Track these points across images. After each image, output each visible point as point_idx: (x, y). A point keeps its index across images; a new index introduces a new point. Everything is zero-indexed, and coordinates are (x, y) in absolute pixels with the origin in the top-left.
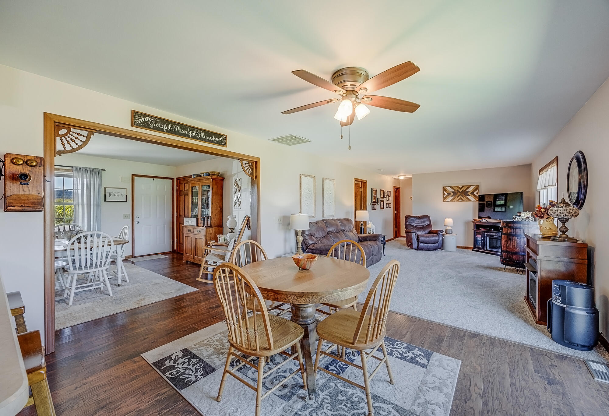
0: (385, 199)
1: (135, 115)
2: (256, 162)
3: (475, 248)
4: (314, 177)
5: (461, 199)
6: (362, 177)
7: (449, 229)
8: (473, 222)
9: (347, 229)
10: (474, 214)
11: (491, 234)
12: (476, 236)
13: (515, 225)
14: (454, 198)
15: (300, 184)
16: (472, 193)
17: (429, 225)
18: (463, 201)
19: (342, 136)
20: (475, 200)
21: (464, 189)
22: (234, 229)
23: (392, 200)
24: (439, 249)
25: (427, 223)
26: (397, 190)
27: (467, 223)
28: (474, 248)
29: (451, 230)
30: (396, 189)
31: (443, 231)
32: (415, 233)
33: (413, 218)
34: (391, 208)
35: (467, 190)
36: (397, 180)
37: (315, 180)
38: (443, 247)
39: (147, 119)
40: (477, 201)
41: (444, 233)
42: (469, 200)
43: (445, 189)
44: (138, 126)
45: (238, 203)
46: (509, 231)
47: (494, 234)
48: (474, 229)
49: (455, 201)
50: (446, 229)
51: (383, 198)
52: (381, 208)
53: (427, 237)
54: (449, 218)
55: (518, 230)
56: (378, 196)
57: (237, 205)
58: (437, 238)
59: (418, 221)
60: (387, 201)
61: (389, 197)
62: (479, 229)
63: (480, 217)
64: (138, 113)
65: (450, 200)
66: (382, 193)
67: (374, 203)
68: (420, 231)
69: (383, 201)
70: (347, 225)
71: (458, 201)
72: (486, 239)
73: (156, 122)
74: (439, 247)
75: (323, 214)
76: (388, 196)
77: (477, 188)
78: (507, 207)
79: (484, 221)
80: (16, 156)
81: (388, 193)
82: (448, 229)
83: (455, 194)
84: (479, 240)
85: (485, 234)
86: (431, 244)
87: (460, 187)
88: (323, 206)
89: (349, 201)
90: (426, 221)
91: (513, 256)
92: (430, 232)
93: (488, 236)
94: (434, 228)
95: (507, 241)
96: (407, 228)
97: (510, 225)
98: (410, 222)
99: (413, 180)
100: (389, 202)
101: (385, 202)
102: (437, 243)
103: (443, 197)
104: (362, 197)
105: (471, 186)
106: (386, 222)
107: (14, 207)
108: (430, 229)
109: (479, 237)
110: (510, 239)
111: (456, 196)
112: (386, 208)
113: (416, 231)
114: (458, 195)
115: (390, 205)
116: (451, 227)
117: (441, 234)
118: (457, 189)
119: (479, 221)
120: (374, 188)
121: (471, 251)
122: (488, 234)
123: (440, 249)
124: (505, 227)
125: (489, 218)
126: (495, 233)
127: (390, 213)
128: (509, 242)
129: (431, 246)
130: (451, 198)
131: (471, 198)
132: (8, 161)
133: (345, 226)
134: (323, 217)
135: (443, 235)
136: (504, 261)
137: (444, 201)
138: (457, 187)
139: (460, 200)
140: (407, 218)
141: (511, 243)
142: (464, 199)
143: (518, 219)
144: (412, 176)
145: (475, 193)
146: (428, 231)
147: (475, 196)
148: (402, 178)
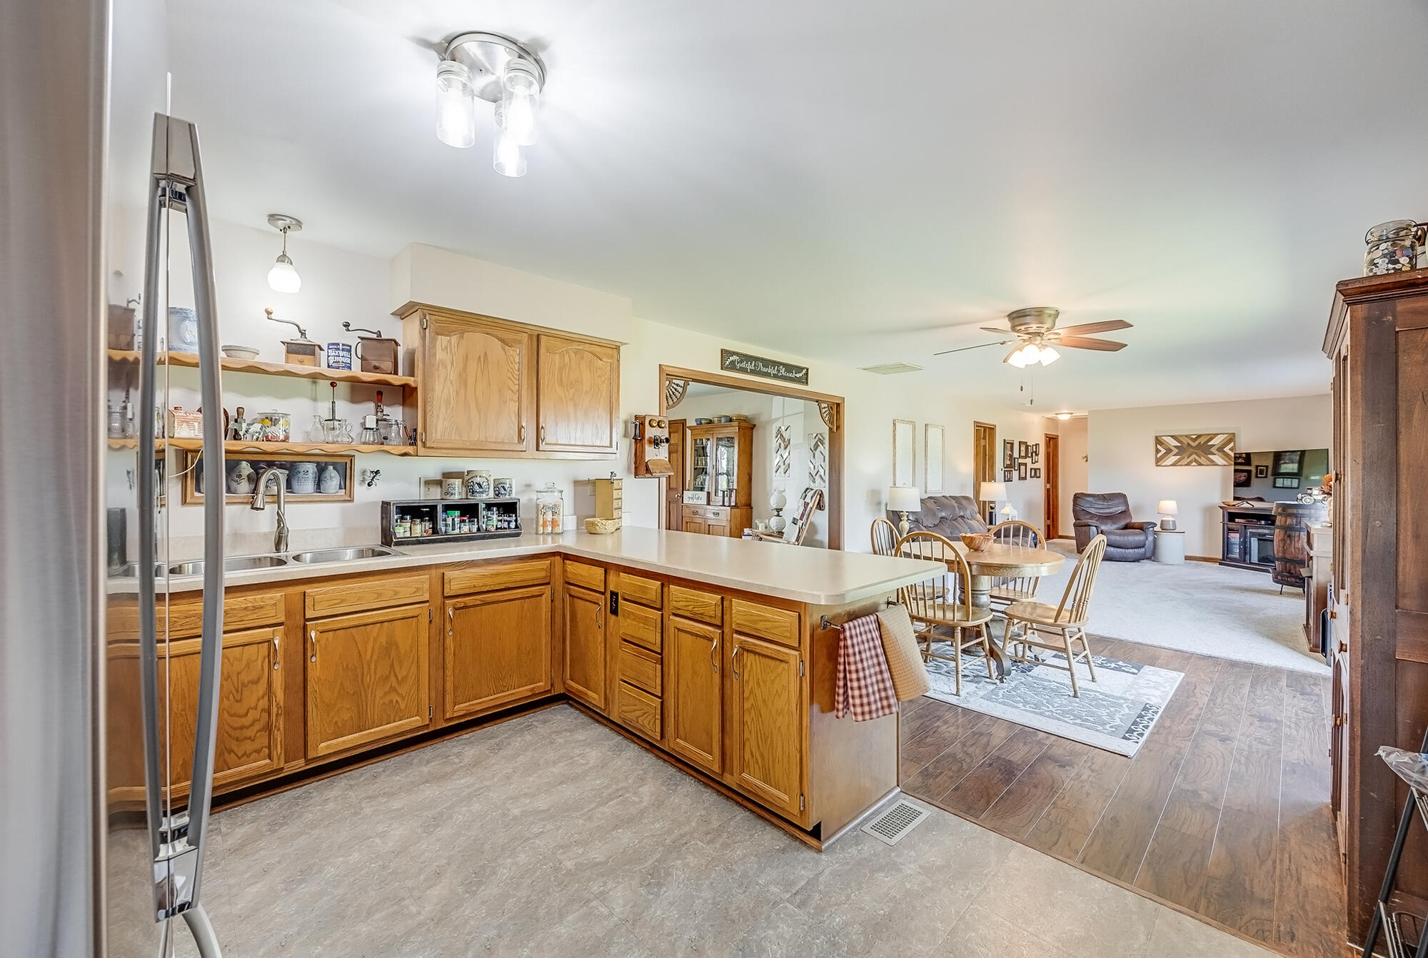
0: (1028, 461)
1: (725, 353)
2: (838, 405)
3: (1226, 560)
4: (913, 423)
5: (1196, 461)
6: (987, 420)
7: (1169, 521)
8: (1221, 507)
9: (968, 514)
10: (1224, 493)
11: (1261, 531)
12: (1228, 535)
13: (1301, 511)
14: (1179, 460)
15: (894, 436)
16: (1221, 449)
17: (1125, 513)
18: (1200, 464)
19: (1022, 388)
20: (1226, 463)
21: (1202, 440)
22: (781, 510)
23: (1041, 464)
24: (1147, 559)
25: (1121, 508)
26: (1052, 441)
27: (1208, 510)
28: (1223, 559)
29: (1174, 522)
30: (1050, 438)
31: (1156, 525)
32: (1096, 527)
33: (1090, 499)
34: (1040, 477)
35: (1209, 444)
36: (1054, 422)
37: (914, 428)
38: (1154, 557)
39: (735, 358)
40: (1230, 465)
41: (1157, 528)
42: (1214, 464)
43: (1160, 441)
44: (727, 368)
45: (783, 467)
46: (1289, 521)
47: (1266, 531)
48: (1223, 520)
49: (1181, 465)
50: (1162, 521)
51: (1026, 456)
52: (1020, 478)
53: (1120, 535)
54: (1167, 499)
55: (1305, 521)
56: (1016, 455)
57: (781, 470)
58: (1142, 538)
59: (1100, 504)
60: (1032, 463)
61: (1037, 455)
62: (1234, 521)
63: (1236, 498)
64: (726, 351)
65: (1171, 463)
66: (1023, 448)
67: (1009, 467)
68: (1106, 524)
69: (1025, 464)
70: (968, 507)
71: (1188, 464)
72: (1250, 541)
73: (741, 362)
74: (1148, 555)
75: (926, 487)
76: (1034, 454)
77: (1232, 438)
78: (1303, 479)
79: (1245, 505)
80: (651, 417)
81: (1034, 447)
82: (1166, 521)
83: (1181, 450)
84: (1236, 544)
85: (1248, 531)
86: (1131, 548)
87: (1194, 437)
88: (926, 473)
89: (966, 465)
90: (1119, 503)
91: (1295, 568)
92: (1126, 527)
93: (1253, 535)
94: (1136, 519)
95: (1283, 540)
96: (1077, 518)
97: (1290, 511)
98: (1085, 505)
99: (1088, 422)
100: (1035, 466)
101: (1030, 466)
102: (1143, 547)
103: (1156, 456)
104: (986, 455)
105: (1218, 434)
106: (1030, 506)
108: (1128, 521)
109: (1235, 538)
110: (1289, 536)
111: (1184, 455)
112: (1031, 477)
113: (1097, 524)
114: (1188, 453)
115: (1038, 471)
116: (1172, 516)
117: (1151, 529)
118: (1186, 441)
119: (1234, 505)
120: (1009, 439)
121: (1217, 565)
122: (1254, 531)
123: (1149, 558)
124: (1280, 514)
125: (1260, 499)
126: (1268, 529)
127: (1036, 488)
128: (1288, 542)
129: (1130, 553)
130: (1172, 459)
131: (1217, 458)
132: (647, 422)
133: (965, 509)
134: (926, 492)
135: (1155, 533)
136: (1279, 578)
137: (1157, 466)
138: (1187, 436)
139: (1194, 464)
140: (1077, 497)
141: (1291, 543)
142: (1202, 460)
143: (1307, 500)
144: (1087, 414)
145: (1226, 449)
146: (1123, 523)
147: (1227, 455)
148: (1064, 417)
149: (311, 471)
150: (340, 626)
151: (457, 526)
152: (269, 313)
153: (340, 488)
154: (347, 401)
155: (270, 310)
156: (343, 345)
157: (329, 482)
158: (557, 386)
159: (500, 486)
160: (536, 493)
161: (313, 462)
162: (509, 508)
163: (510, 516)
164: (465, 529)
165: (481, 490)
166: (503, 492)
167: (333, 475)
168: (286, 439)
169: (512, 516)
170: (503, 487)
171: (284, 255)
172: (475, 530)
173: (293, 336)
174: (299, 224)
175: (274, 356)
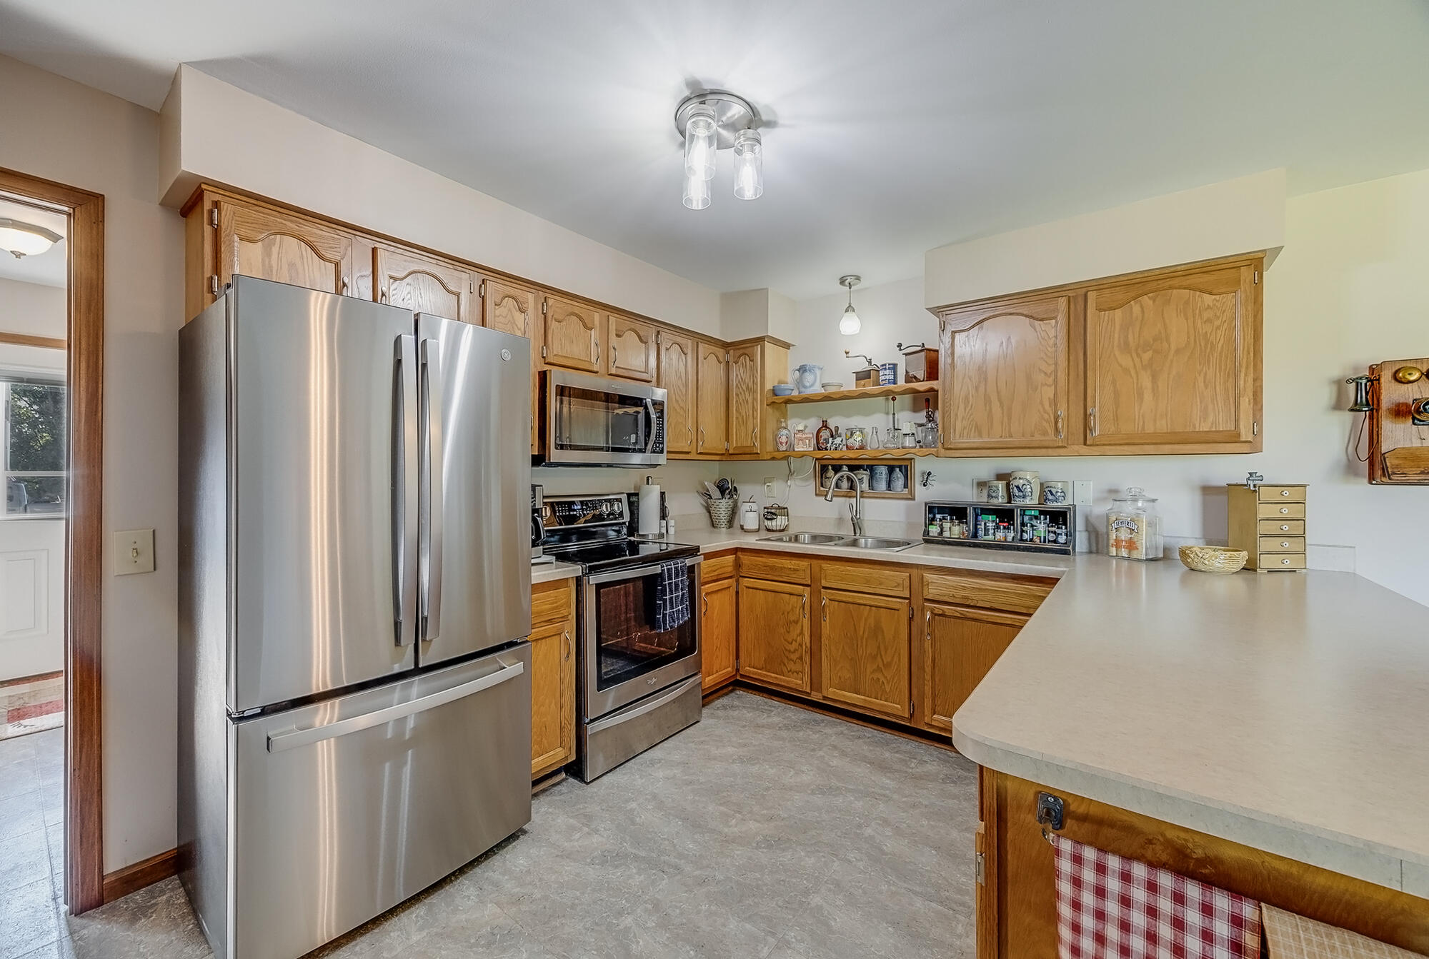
80: (1403, 365)
107: (1405, 474)
132: (1386, 377)
149: (884, 473)
150: (844, 599)
151: (991, 532)
152: (847, 353)
153: (905, 488)
154: (910, 411)
155: (847, 351)
156: (889, 364)
157: (897, 482)
158: (1117, 353)
159: (1047, 490)
160: (1112, 502)
161: (886, 465)
162: (1058, 518)
163: (1058, 528)
164: (1000, 535)
165: (1021, 494)
166: (1050, 497)
167: (899, 476)
168: (862, 448)
169: (1062, 528)
170: (1050, 491)
171: (850, 306)
172: (1010, 539)
173: (863, 366)
174: (858, 278)
175: (851, 385)
